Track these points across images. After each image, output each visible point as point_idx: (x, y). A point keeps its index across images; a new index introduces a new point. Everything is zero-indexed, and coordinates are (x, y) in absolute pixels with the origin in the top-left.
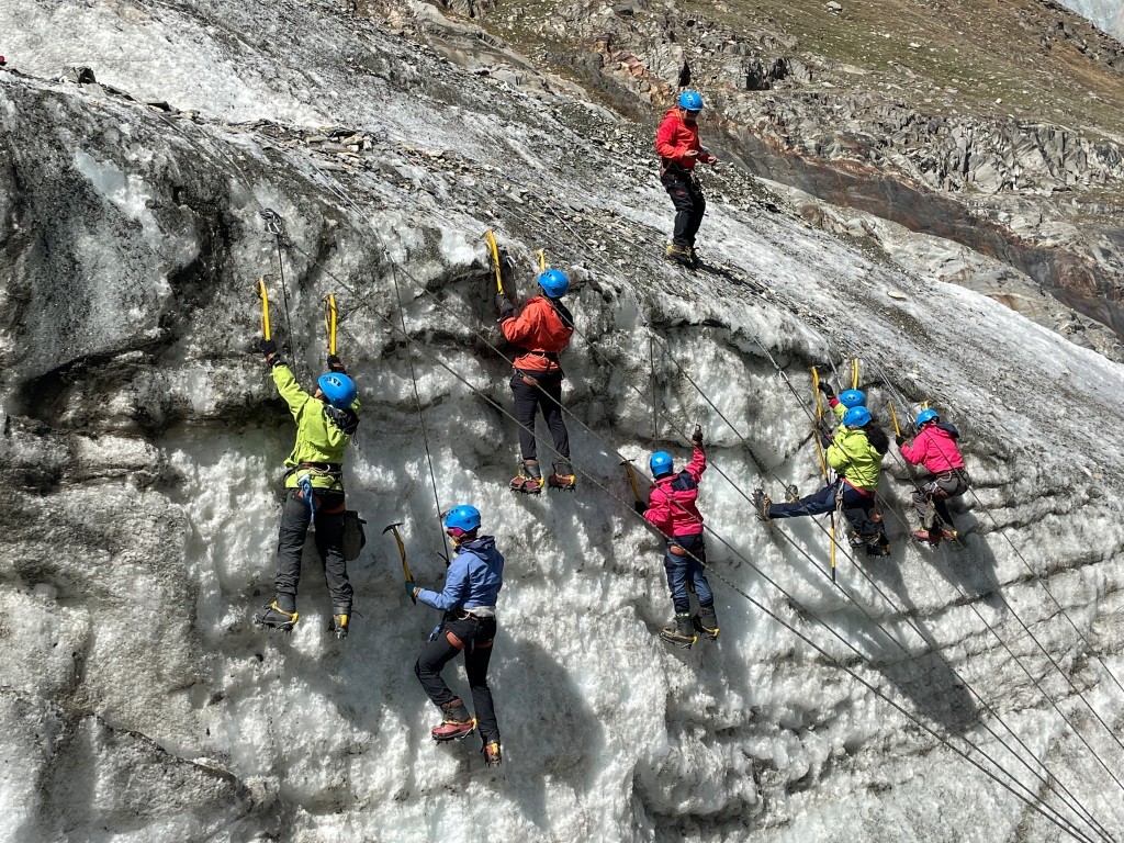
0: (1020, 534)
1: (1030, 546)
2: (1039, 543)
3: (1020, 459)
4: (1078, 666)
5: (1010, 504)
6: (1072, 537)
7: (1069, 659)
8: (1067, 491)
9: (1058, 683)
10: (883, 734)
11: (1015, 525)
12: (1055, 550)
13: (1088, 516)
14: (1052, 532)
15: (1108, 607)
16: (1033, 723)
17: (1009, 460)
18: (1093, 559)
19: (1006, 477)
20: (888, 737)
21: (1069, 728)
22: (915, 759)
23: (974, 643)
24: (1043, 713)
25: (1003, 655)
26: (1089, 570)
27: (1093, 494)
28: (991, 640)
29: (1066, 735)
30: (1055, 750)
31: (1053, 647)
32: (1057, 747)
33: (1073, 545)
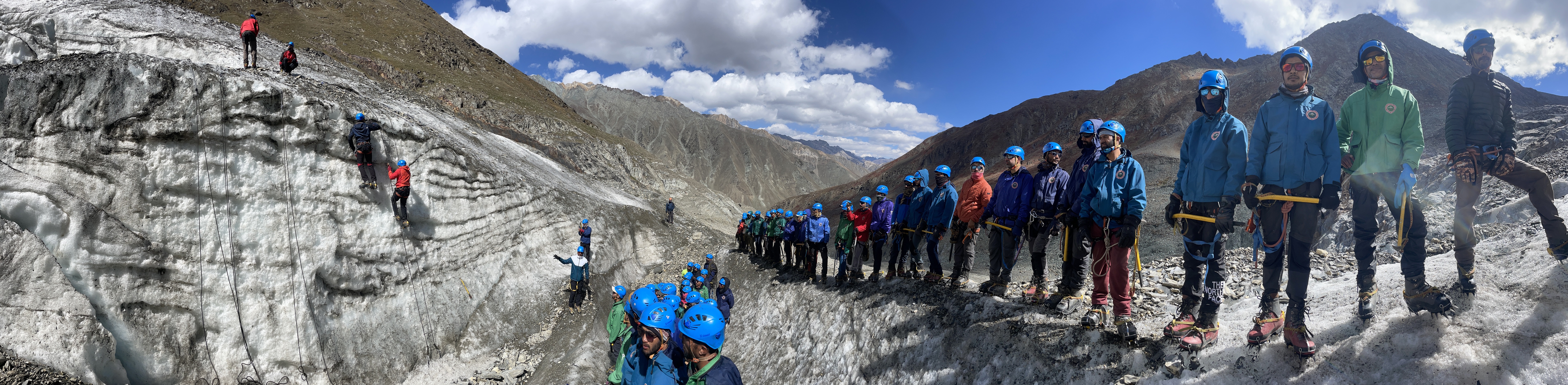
0: (497, 197)
1: (500, 201)
2: (504, 200)
3: (498, 174)
4: (516, 237)
5: (493, 188)
6: (515, 198)
7: (512, 235)
8: (514, 185)
9: (508, 243)
10: (440, 263)
11: (495, 194)
12: (508, 202)
13: (520, 192)
14: (508, 197)
15: (526, 219)
16: (499, 257)
17: (494, 175)
18: (522, 205)
19: (492, 180)
20: (442, 265)
21: (512, 257)
22: (452, 272)
23: (477, 232)
24: (502, 253)
25: (488, 235)
26: (520, 208)
27: (522, 186)
28: (484, 231)
29: (510, 259)
30: (506, 265)
31: (507, 232)
32: (507, 263)
33: (515, 201)
